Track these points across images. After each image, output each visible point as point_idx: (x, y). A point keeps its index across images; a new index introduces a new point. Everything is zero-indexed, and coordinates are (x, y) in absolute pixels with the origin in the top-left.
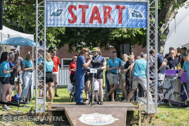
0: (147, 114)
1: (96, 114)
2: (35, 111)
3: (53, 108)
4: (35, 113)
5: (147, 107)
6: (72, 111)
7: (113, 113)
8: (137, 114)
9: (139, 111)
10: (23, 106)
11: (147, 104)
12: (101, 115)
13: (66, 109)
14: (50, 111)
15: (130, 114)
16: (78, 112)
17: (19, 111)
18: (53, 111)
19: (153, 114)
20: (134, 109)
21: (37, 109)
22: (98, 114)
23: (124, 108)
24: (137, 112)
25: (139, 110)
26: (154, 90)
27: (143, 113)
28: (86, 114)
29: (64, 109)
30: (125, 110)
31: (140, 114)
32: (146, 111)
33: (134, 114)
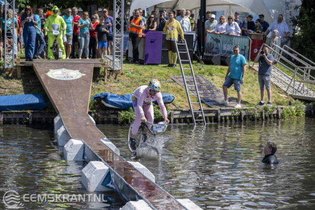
0: (113, 71)
1: (64, 70)
2: (3, 66)
3: (21, 63)
4: (4, 69)
5: (113, 64)
6: (41, 67)
7: (80, 69)
8: (103, 71)
9: (105, 68)
11: (113, 61)
12: (68, 70)
13: (34, 64)
14: (18, 66)
15: (96, 70)
16: (46, 67)
18: (21, 66)
19: (119, 70)
20: (100, 66)
21: (6, 64)
22: (66, 69)
23: (91, 65)
25: (105, 66)
27: (109, 69)
28: (54, 69)
29: (33, 65)
30: (92, 66)
32: (112, 68)
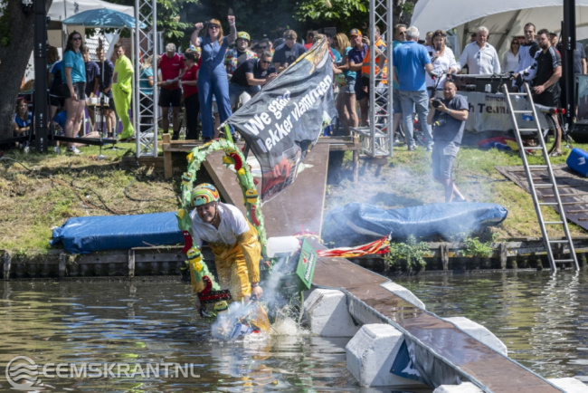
0: (372, 158)
2: (135, 154)
3: (173, 146)
4: (136, 158)
5: (372, 144)
8: (351, 159)
9: (354, 152)
10: (112, 148)
11: (371, 137)
14: (167, 152)
15: (335, 156)
17: (102, 156)
19: (384, 157)
20: (344, 147)
21: (140, 150)
23: (324, 146)
24: (351, 154)
25: (354, 148)
26: (385, 108)
27: (362, 155)
30: (327, 149)
31: (357, 158)
32: (370, 152)
33: (344, 160)
